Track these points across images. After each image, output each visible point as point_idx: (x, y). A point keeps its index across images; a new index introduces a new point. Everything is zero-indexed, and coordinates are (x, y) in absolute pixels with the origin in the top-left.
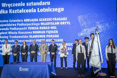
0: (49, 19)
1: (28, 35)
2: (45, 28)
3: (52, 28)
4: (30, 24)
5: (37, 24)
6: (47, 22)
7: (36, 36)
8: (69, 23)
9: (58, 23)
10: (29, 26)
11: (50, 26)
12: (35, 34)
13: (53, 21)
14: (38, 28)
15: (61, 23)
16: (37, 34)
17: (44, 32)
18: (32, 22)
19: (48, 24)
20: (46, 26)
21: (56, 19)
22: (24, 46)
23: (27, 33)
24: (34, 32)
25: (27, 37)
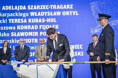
0: (44, 7)
1: (9, 31)
2: (37, 20)
3: (48, 20)
4: (12, 15)
5: (24, 15)
6: (41, 11)
7: (22, 34)
8: (76, 13)
9: (59, 13)
10: (10, 17)
11: (46, 17)
12: (21, 31)
13: (50, 10)
14: (25, 21)
15: (64, 14)
16: (24, 31)
17: (36, 27)
18: (16, 11)
19: (42, 14)
20: (39, 17)
21: (55, 7)
22: (5, 49)
23: (7, 28)
24: (18, 27)
25: (8, 35)
